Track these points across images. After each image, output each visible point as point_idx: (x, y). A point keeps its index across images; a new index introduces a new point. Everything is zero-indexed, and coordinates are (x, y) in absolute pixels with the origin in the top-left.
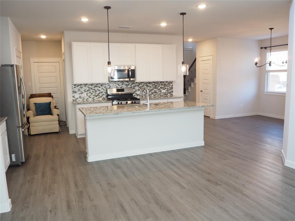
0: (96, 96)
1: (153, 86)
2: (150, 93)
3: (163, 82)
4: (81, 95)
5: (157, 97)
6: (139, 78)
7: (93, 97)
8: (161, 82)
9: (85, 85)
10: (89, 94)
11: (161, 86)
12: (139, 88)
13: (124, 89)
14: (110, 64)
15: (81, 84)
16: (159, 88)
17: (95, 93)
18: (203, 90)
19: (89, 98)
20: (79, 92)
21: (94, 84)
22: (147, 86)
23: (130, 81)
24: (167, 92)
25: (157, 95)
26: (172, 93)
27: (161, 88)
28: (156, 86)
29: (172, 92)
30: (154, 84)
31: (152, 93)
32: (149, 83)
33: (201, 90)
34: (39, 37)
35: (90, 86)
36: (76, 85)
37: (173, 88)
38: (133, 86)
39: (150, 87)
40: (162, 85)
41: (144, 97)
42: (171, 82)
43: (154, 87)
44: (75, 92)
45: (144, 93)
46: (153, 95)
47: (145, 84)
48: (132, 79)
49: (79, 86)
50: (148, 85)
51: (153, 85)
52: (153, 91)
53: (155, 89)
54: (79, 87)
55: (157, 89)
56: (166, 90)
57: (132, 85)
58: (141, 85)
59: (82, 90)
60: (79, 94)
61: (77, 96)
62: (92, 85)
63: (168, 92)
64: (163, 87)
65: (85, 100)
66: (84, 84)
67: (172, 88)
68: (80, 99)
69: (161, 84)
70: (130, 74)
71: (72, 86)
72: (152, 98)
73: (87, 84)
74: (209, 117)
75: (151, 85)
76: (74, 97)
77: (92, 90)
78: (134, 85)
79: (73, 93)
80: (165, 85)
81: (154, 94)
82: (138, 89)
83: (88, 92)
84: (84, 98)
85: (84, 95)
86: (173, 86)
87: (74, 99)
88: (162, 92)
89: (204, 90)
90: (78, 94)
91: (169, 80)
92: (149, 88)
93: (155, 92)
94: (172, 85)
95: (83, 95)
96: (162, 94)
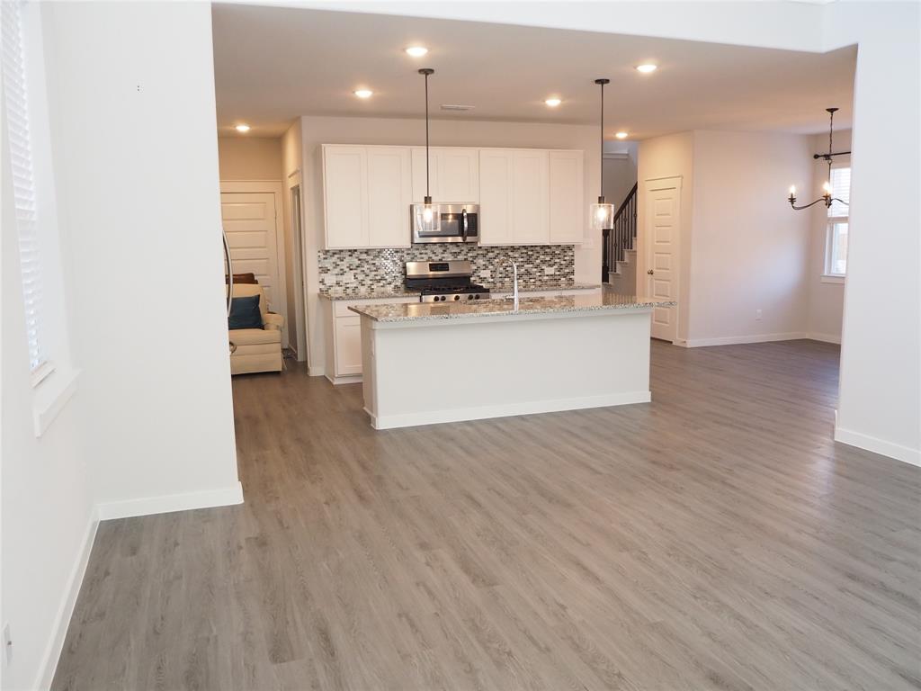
0: (379, 281)
1: (522, 257)
3: (549, 247)
4: (340, 278)
5: (533, 286)
6: (488, 236)
7: (371, 282)
8: (543, 247)
9: (350, 253)
10: (361, 277)
11: (542, 257)
12: (487, 263)
13: (447, 264)
14: (430, 203)
15: (341, 251)
16: (538, 261)
17: (375, 273)
18: (655, 270)
19: (360, 287)
20: (337, 271)
21: (374, 250)
22: (508, 257)
23: (465, 243)
24: (558, 273)
25: (533, 280)
26: (572, 277)
27: (543, 262)
28: (530, 256)
29: (573, 273)
30: (525, 251)
32: (513, 249)
33: (649, 269)
34: (231, 128)
35: (364, 256)
36: (328, 251)
37: (575, 262)
38: (471, 257)
39: (513, 260)
40: (546, 254)
41: (499, 285)
42: (570, 248)
43: (525, 259)
44: (325, 270)
45: (500, 275)
47: (502, 252)
48: (469, 239)
49: (336, 256)
50: (510, 253)
51: (523, 255)
52: (523, 270)
53: (526, 266)
54: (335, 258)
55: (531, 266)
56: (556, 267)
57: (470, 255)
58: (491, 255)
59: (344, 265)
60: (336, 275)
61: (330, 279)
62: (367, 252)
63: (562, 273)
64: (548, 259)
65: (349, 291)
66: (350, 251)
67: (571, 263)
68: (338, 288)
69: (542, 252)
70: (466, 225)
71: (320, 254)
73: (356, 250)
74: (671, 342)
75: (517, 255)
76: (322, 282)
77: (366, 266)
78: (474, 254)
79: (320, 273)
80: (553, 254)
81: (526, 277)
82: (484, 265)
83: (359, 271)
84: (348, 286)
85: (349, 278)
86: (575, 258)
87: (322, 287)
88: (546, 273)
89: (657, 268)
90: (332, 275)
91: (564, 241)
93: (528, 272)
94: (571, 254)
95: (344, 279)
96: (546, 278)
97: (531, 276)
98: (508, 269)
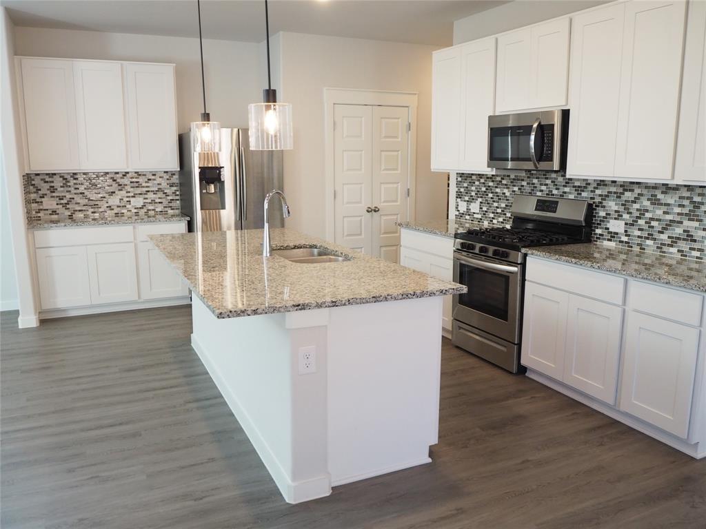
0: (500, 216)
1: (680, 206)
2: (664, 237)
4: (469, 205)
5: (696, 266)
7: (493, 216)
9: (478, 178)
10: (485, 207)
12: (621, 209)
15: (473, 175)
17: (497, 205)
19: (485, 220)
20: (468, 197)
22: (655, 202)
25: (697, 254)
28: (697, 206)
30: (687, 194)
31: (674, 241)
32: (667, 189)
35: (491, 183)
36: (464, 174)
38: (600, 195)
39: (664, 208)
41: (636, 249)
43: (686, 211)
45: (639, 233)
46: (674, 250)
47: (645, 192)
49: (469, 180)
50: (660, 196)
51: (683, 202)
52: (678, 231)
53: (686, 223)
54: (467, 182)
55: (696, 224)
57: (598, 192)
60: (468, 201)
61: (463, 206)
65: (476, 223)
68: (468, 217)
71: (458, 177)
72: (670, 262)
75: (671, 201)
76: (457, 208)
79: (457, 197)
81: (684, 246)
82: (616, 211)
83: (484, 200)
85: (475, 206)
90: (464, 201)
92: (659, 212)
93: (689, 237)
95: (472, 207)
97: (696, 246)
98: (654, 223)
